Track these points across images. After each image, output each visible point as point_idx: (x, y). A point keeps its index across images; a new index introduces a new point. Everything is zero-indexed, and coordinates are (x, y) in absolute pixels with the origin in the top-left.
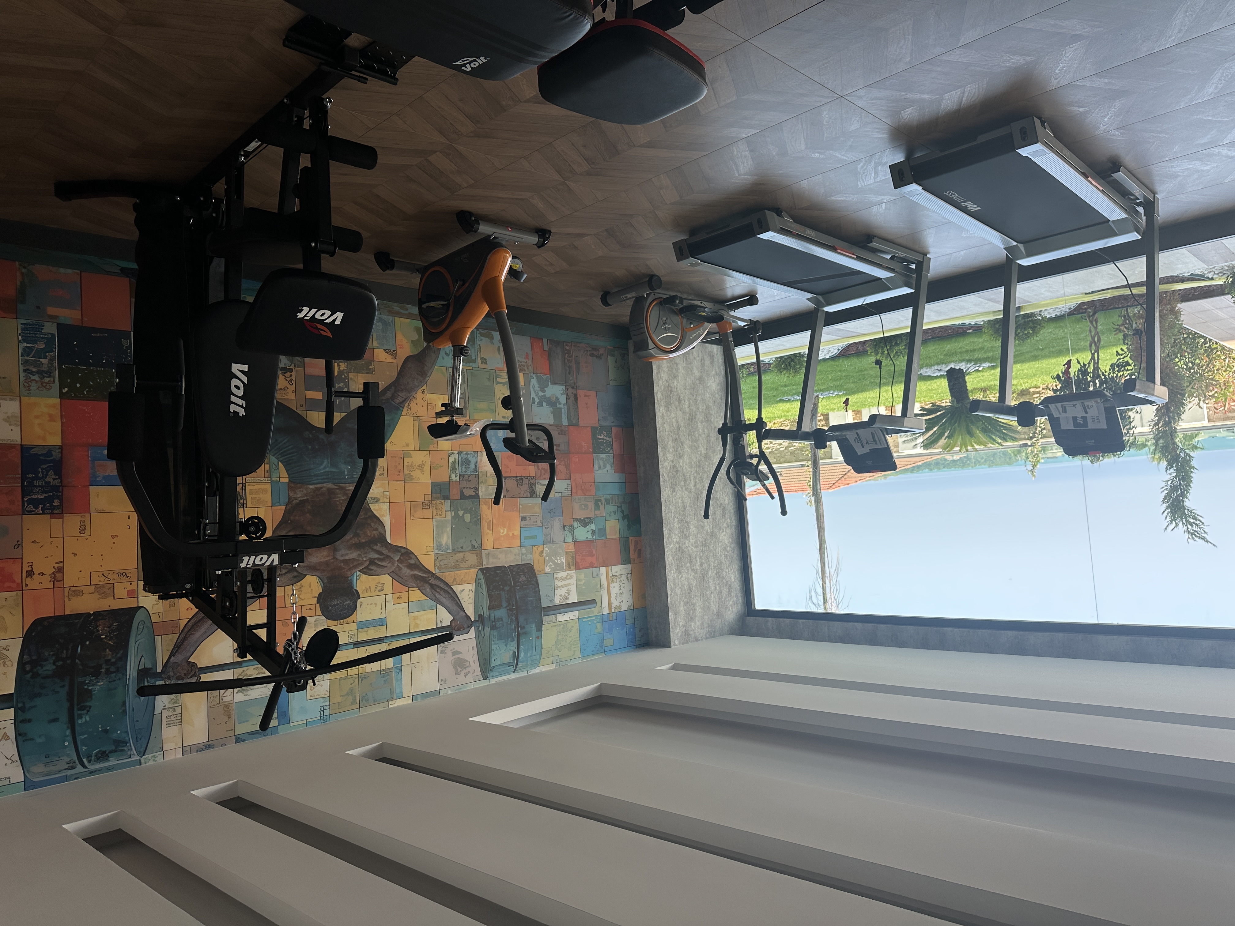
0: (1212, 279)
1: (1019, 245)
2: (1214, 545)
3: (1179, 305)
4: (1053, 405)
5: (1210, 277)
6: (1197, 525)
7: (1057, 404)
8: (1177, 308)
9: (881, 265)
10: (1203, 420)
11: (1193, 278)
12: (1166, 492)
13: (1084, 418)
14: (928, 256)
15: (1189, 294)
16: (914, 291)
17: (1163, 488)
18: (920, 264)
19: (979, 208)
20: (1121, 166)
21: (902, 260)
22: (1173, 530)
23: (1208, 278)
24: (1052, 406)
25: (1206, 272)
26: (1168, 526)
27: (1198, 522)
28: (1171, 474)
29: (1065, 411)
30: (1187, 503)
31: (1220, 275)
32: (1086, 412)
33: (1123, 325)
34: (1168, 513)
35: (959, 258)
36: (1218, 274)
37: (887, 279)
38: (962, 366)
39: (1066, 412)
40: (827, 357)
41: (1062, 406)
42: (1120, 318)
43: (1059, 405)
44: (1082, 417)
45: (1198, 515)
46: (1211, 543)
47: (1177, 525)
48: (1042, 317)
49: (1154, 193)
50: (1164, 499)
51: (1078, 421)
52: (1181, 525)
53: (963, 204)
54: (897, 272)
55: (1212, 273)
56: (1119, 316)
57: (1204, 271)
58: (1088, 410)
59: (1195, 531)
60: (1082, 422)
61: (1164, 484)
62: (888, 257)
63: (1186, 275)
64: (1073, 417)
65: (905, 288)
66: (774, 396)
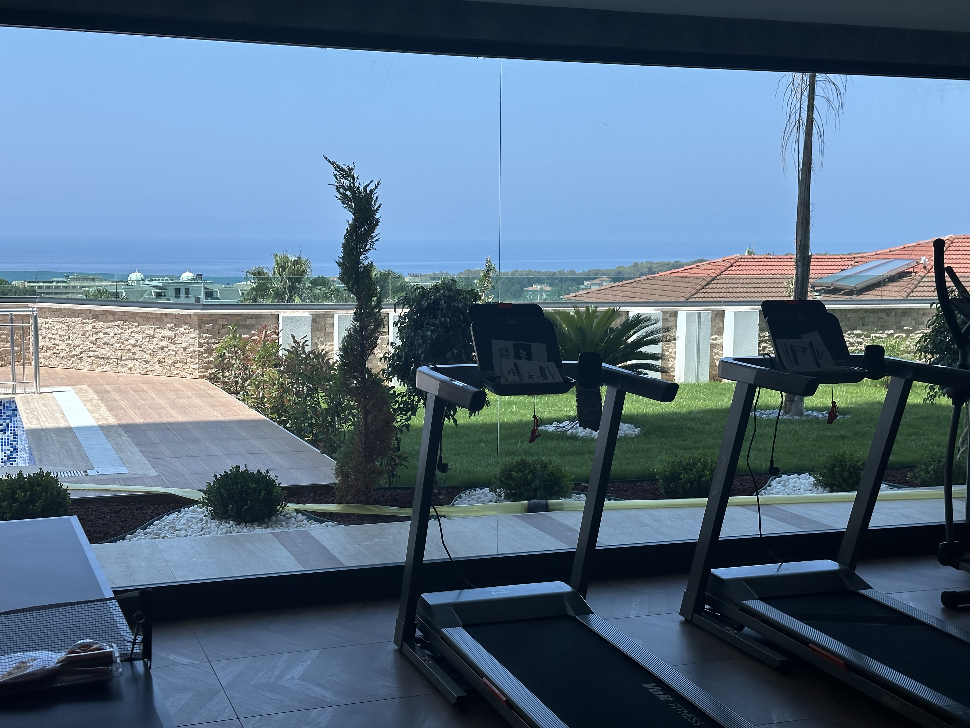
0: (297, 511)
1: (574, 615)
2: (326, 158)
3: (337, 482)
4: (558, 381)
5: (300, 515)
6: (343, 187)
7: (553, 381)
8: (339, 479)
9: (762, 621)
10: (285, 319)
11: (321, 517)
12: (374, 234)
13: (518, 357)
14: (683, 618)
15: (321, 494)
16: (713, 570)
17: (377, 240)
18: (698, 609)
19: (645, 686)
20: (455, 704)
21: (724, 620)
22: (371, 182)
23: (303, 514)
24: (559, 379)
25: (305, 522)
26: (376, 188)
27: (342, 190)
28: (366, 258)
29: (542, 370)
30: (350, 217)
31: (288, 516)
32: (515, 364)
33: (396, 465)
34: (375, 205)
35: (636, 606)
36: (291, 517)
37: (753, 598)
38: (582, 432)
39: (541, 368)
40: (785, 476)
41: (546, 378)
42: (398, 474)
43: (550, 380)
44: (520, 358)
45: (340, 199)
46: (329, 161)
47: (365, 188)
48: (496, 491)
49: (400, 652)
50: (377, 225)
51: (525, 353)
52: (361, 188)
53: (671, 699)
54: (737, 605)
55: (299, 519)
56: (399, 477)
57: (308, 525)
58: (513, 368)
59: (345, 178)
60: (521, 351)
61: (375, 245)
62: (746, 630)
63: (329, 523)
64: (531, 360)
65: (724, 577)
66: (858, 423)
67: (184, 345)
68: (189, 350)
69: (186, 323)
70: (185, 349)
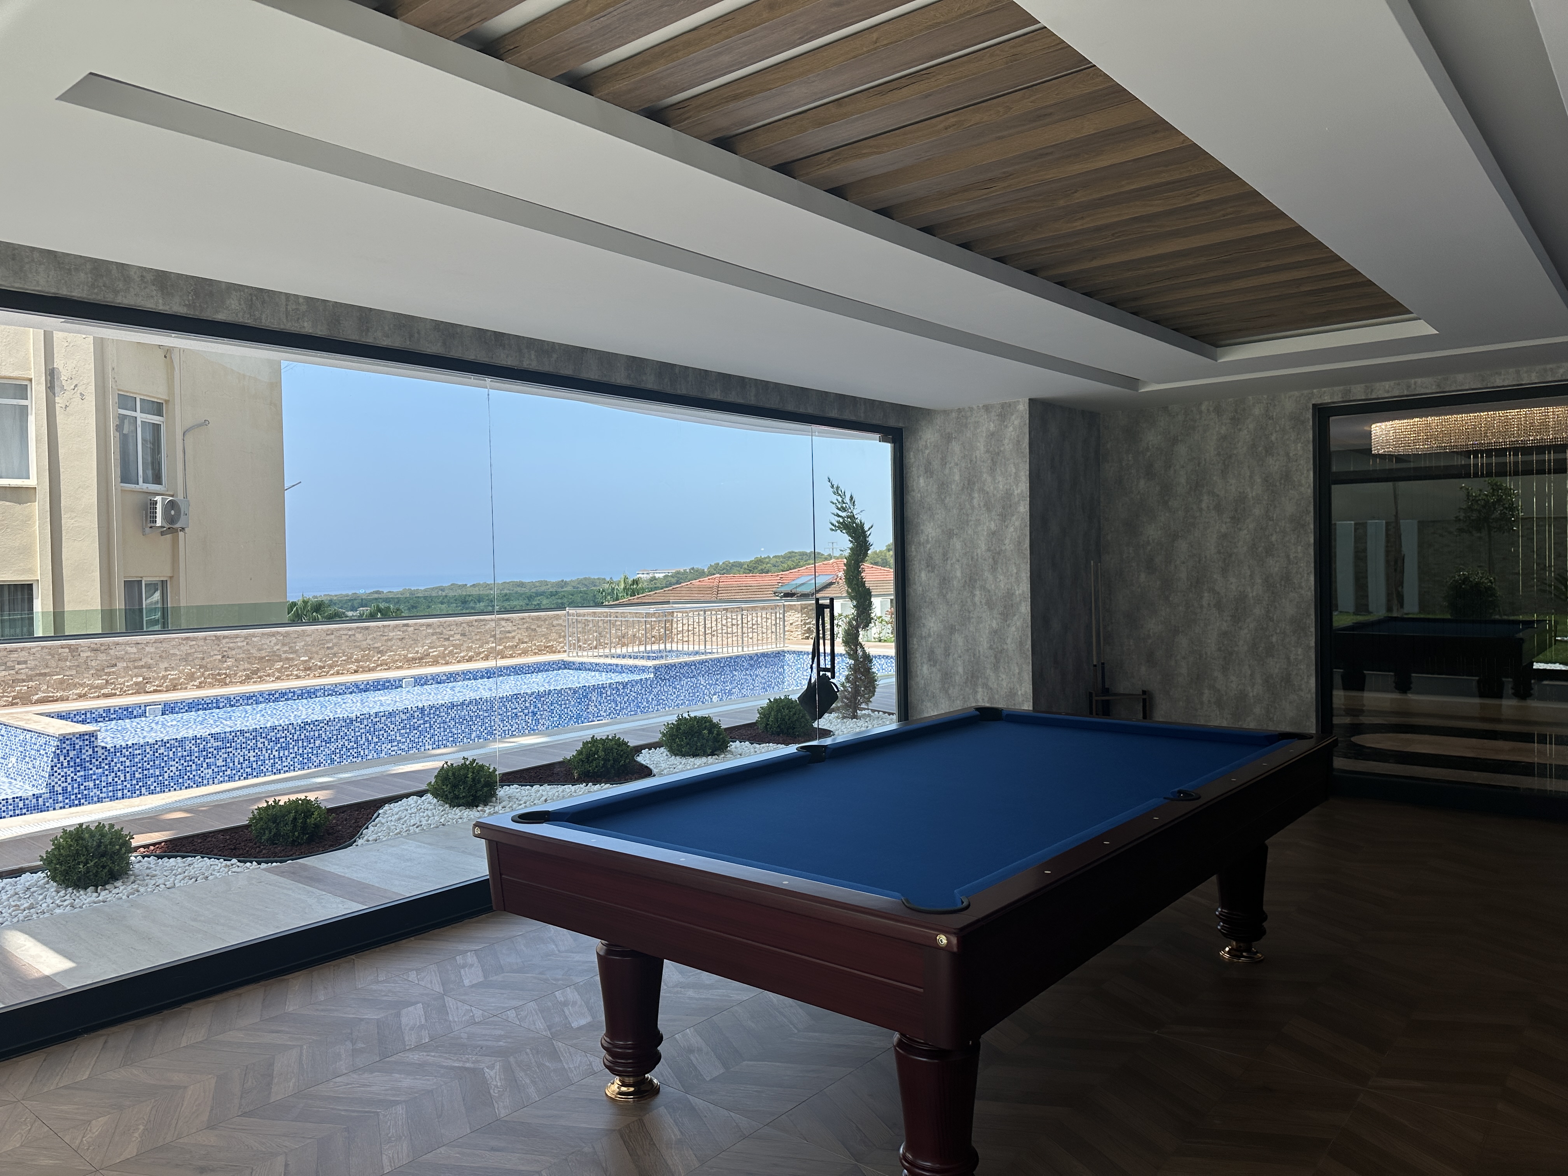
67: (791, 622)
68: (794, 624)
69: (793, 609)
70: (791, 624)
